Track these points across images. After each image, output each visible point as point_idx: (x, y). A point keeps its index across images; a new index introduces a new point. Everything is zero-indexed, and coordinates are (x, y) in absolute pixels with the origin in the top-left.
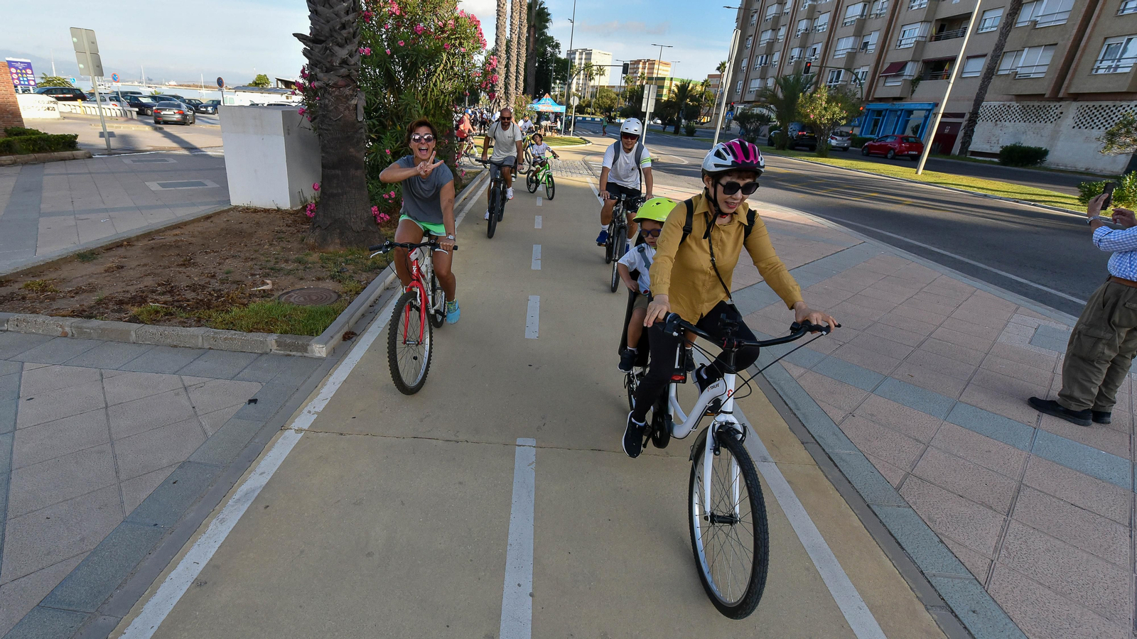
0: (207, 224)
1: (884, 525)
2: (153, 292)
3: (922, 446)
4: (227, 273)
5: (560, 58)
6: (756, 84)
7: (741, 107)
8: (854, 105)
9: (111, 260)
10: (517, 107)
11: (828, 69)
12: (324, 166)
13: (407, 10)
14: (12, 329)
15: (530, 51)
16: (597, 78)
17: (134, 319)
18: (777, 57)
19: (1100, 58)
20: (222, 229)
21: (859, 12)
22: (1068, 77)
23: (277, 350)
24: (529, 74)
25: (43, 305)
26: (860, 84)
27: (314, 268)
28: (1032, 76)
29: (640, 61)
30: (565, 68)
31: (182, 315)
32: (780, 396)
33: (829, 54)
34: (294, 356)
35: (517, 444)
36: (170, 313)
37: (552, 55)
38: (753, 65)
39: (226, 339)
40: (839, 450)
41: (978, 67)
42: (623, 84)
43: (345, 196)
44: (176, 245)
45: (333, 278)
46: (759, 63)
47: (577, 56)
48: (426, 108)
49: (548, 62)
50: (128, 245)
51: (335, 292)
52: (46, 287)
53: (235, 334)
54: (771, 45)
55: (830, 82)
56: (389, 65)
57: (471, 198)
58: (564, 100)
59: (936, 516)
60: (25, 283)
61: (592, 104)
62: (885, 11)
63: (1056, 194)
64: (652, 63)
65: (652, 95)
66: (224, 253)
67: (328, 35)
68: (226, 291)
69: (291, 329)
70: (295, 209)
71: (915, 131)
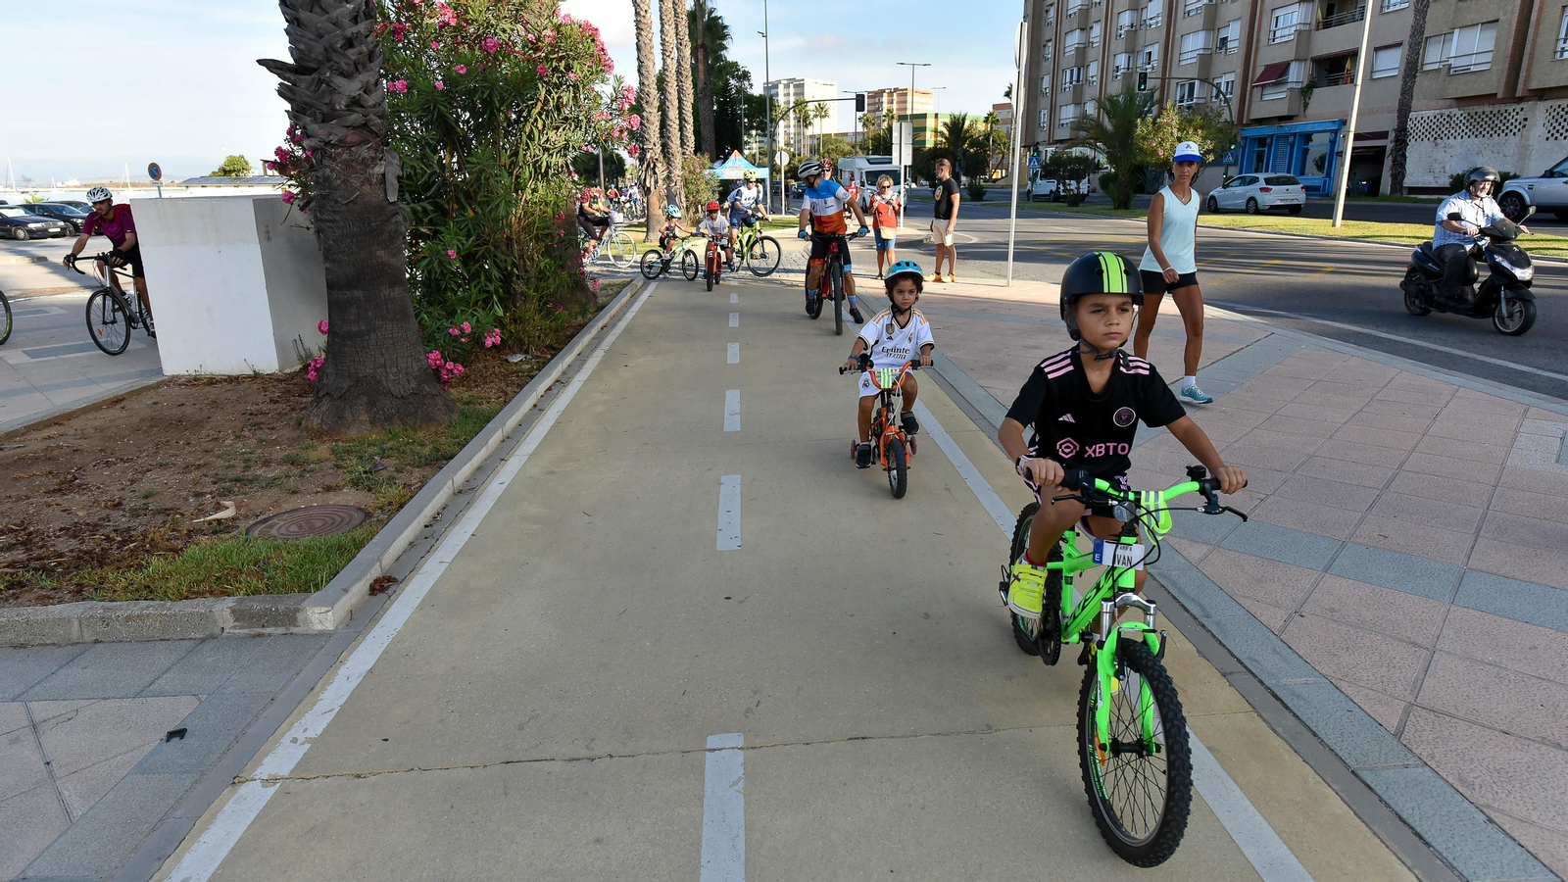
0: (115, 412)
1: (1387, 805)
3: (1424, 654)
4: (146, 497)
5: (752, 96)
6: (1068, 113)
7: (1051, 149)
8: (1221, 130)
10: (687, 174)
11: (1173, 82)
12: (330, 286)
13: (469, 17)
15: (700, 85)
16: (816, 121)
18: (1094, 69)
19: (1562, 36)
20: (142, 420)
22: (1524, 65)
23: (234, 627)
24: (702, 122)
26: (1227, 101)
27: (321, 470)
28: (1473, 69)
29: (883, 91)
30: (762, 111)
31: (42, 584)
32: (1174, 598)
33: (1171, 60)
34: (270, 635)
35: (708, 747)
36: (20, 582)
37: (738, 91)
38: (1060, 84)
39: (128, 619)
40: (1288, 680)
41: (1392, 63)
42: (860, 129)
43: (373, 336)
44: (47, 456)
45: (356, 484)
46: (1068, 80)
47: (781, 90)
48: (518, 177)
49: (733, 103)
51: (360, 509)
53: (148, 607)
54: (1082, 52)
55: (1181, 102)
56: (443, 108)
57: (614, 325)
58: (767, 157)
59: (1472, 775)
63: (1545, 236)
64: (903, 93)
65: (907, 139)
66: (144, 460)
67: (320, 58)
68: (141, 529)
69: (267, 586)
70: (288, 371)
71: (1320, 165)
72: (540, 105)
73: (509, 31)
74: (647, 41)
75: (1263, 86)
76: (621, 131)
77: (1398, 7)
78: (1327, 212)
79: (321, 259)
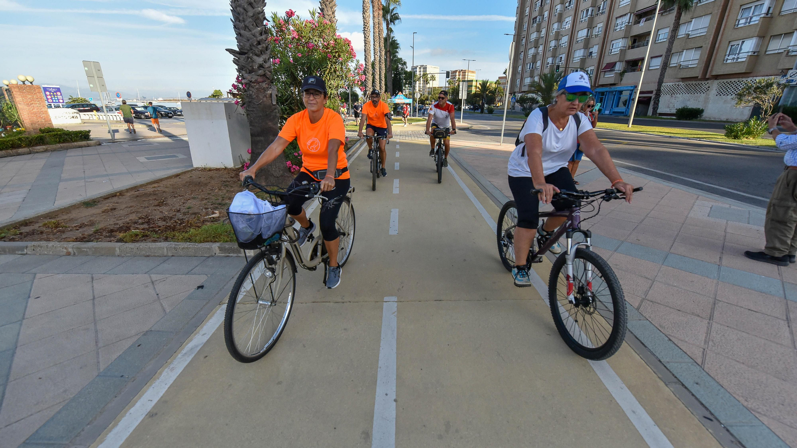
0: (178, 179)
2: (136, 223)
3: (650, 282)
4: (188, 209)
5: (407, 71)
6: (528, 81)
9: (107, 205)
11: (570, 69)
12: (252, 135)
13: (303, 35)
14: (30, 253)
15: (388, 67)
16: (431, 82)
17: (121, 240)
18: (539, 64)
19: (728, 53)
20: (186, 182)
21: (585, 35)
22: (711, 65)
24: (388, 81)
25: (55, 236)
28: (690, 66)
29: (457, 71)
30: (410, 77)
31: (154, 236)
33: (570, 60)
34: (231, 256)
35: (385, 300)
36: (146, 235)
37: (402, 70)
38: (525, 69)
39: (183, 248)
41: (657, 63)
42: (447, 85)
44: (154, 194)
46: (529, 67)
47: (418, 69)
49: (400, 74)
50: (120, 195)
52: (59, 224)
53: (190, 245)
54: (535, 57)
56: (293, 70)
57: (354, 155)
58: (412, 95)
59: (664, 323)
60: (43, 223)
61: (429, 98)
62: (600, 33)
63: (711, 133)
64: (464, 72)
65: (465, 88)
66: (187, 196)
67: (248, 49)
68: (187, 219)
69: (230, 240)
70: (237, 167)
71: (625, 104)
72: (328, 70)
73: (317, 41)
74: (368, 48)
75: (605, 72)
76: (358, 81)
77: (662, 41)
78: (626, 122)
79: (249, 125)
